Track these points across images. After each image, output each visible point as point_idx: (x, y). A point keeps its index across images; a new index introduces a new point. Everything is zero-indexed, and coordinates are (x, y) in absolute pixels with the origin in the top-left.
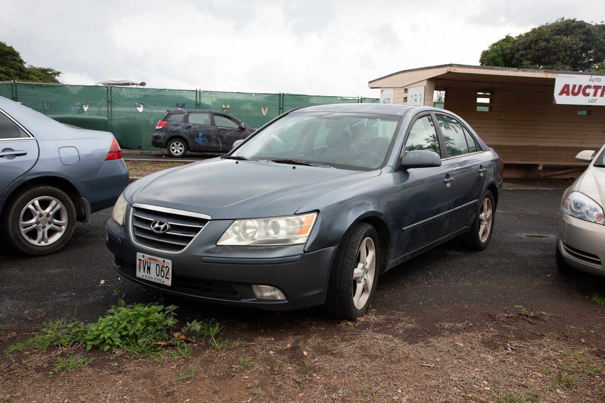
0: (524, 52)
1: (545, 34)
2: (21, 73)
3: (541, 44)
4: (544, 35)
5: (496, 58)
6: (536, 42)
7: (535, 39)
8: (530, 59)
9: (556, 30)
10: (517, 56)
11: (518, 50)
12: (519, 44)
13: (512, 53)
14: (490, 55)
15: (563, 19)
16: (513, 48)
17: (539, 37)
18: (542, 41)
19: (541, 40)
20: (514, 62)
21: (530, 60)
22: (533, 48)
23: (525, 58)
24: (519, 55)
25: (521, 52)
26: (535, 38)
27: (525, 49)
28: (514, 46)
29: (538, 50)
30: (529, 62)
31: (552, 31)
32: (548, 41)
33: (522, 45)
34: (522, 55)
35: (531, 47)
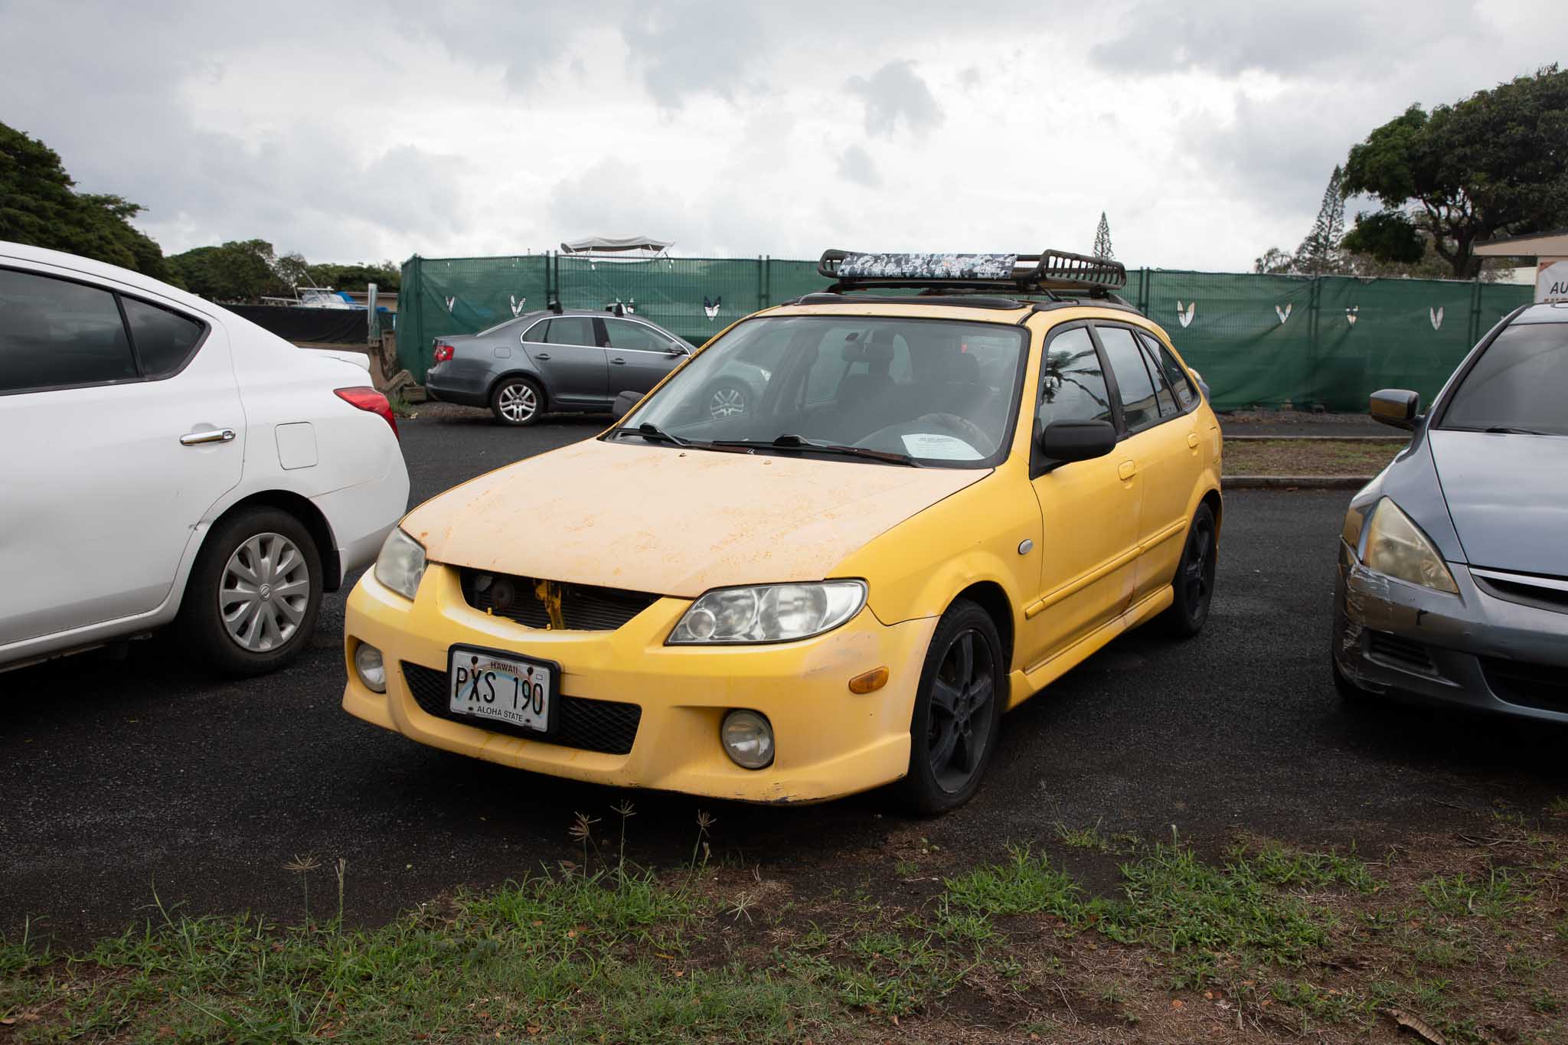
0: (1468, 151)
1: (1521, 107)
2: (68, 211)
3: (1513, 132)
4: (1519, 110)
5: (1396, 165)
6: (1497, 126)
7: (1497, 118)
8: (1485, 168)
9: (1547, 96)
10: (1447, 159)
11: (1451, 146)
12: (1452, 132)
13: (1433, 153)
14: (1378, 158)
15: (1554, 68)
16: (1437, 141)
17: (1507, 113)
18: (1514, 124)
19: (1514, 120)
20: (1442, 175)
21: (1485, 171)
22: (1491, 141)
23: (1471, 166)
24: (1456, 159)
25: (1459, 151)
26: (1495, 117)
27: (1469, 142)
28: (1439, 137)
29: (1504, 147)
30: (1483, 175)
31: (1537, 98)
32: (1530, 123)
33: (1459, 133)
34: (1463, 159)
35: (1485, 138)
